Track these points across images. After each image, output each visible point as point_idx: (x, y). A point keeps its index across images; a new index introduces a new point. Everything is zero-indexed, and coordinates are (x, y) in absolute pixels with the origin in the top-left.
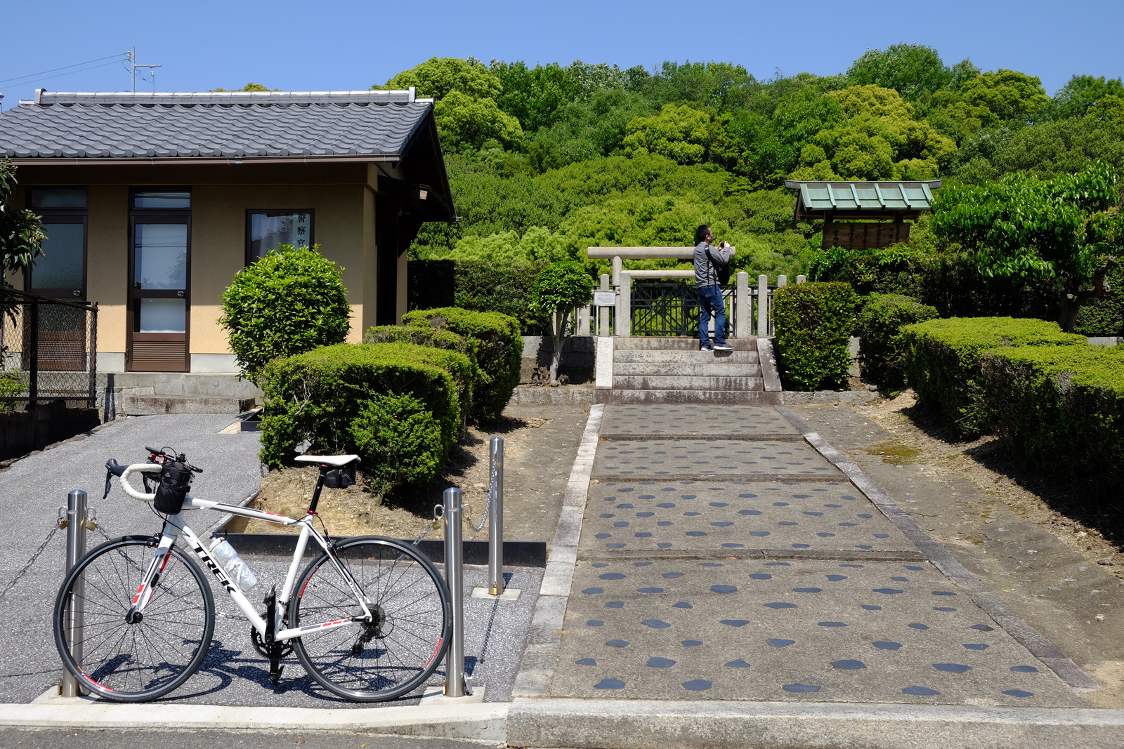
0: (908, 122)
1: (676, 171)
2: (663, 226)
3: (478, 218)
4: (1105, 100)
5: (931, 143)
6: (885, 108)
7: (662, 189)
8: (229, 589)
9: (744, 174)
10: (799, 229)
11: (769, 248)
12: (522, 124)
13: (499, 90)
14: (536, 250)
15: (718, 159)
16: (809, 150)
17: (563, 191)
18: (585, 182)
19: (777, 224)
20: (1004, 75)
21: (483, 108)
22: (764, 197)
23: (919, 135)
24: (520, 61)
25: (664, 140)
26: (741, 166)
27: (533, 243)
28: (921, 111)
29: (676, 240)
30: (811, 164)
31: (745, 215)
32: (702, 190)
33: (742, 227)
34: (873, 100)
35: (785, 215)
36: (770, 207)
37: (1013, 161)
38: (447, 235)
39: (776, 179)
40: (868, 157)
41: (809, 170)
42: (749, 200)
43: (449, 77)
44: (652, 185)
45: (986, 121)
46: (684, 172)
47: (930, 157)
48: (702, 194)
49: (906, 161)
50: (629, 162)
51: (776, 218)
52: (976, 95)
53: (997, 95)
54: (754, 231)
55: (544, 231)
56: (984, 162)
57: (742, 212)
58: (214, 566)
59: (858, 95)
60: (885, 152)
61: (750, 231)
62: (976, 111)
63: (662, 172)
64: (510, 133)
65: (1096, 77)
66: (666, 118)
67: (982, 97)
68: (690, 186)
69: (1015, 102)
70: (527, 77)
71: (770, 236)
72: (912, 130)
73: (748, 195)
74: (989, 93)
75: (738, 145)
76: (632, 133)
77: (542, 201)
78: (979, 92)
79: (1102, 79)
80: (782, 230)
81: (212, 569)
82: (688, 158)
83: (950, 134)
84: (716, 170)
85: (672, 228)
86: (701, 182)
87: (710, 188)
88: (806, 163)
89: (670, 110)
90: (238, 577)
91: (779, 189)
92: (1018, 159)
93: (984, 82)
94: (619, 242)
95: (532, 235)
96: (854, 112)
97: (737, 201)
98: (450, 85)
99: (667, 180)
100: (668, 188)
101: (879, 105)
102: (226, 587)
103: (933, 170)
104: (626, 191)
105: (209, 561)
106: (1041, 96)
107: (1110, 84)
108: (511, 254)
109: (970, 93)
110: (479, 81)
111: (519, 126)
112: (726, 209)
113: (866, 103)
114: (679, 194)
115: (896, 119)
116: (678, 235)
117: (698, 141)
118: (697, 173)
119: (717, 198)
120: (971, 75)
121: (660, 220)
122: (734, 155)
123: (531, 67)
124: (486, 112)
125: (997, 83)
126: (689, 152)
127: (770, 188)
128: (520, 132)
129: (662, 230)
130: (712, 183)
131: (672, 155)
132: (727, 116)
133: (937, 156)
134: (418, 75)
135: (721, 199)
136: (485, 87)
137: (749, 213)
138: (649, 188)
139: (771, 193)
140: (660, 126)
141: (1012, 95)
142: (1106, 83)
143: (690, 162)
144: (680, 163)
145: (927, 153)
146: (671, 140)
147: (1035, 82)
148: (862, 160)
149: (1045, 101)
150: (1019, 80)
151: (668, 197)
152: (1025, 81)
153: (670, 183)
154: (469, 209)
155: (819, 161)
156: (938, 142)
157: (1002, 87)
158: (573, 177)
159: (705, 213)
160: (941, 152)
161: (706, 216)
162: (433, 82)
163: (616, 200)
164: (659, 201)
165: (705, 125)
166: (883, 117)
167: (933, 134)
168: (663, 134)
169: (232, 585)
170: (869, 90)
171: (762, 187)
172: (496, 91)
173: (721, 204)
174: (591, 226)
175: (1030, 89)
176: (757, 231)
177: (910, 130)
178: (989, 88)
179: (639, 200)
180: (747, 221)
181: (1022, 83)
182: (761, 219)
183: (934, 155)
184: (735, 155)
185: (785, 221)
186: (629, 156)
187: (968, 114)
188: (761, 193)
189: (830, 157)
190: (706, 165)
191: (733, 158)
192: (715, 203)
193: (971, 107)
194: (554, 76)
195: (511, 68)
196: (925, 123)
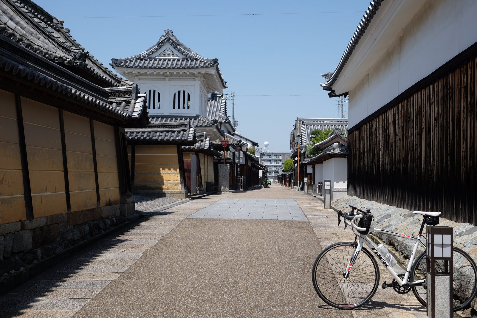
8: (386, 266)
58: (380, 256)
81: (379, 257)
90: (391, 260)
102: (385, 264)
105: (378, 254)
169: (387, 264)
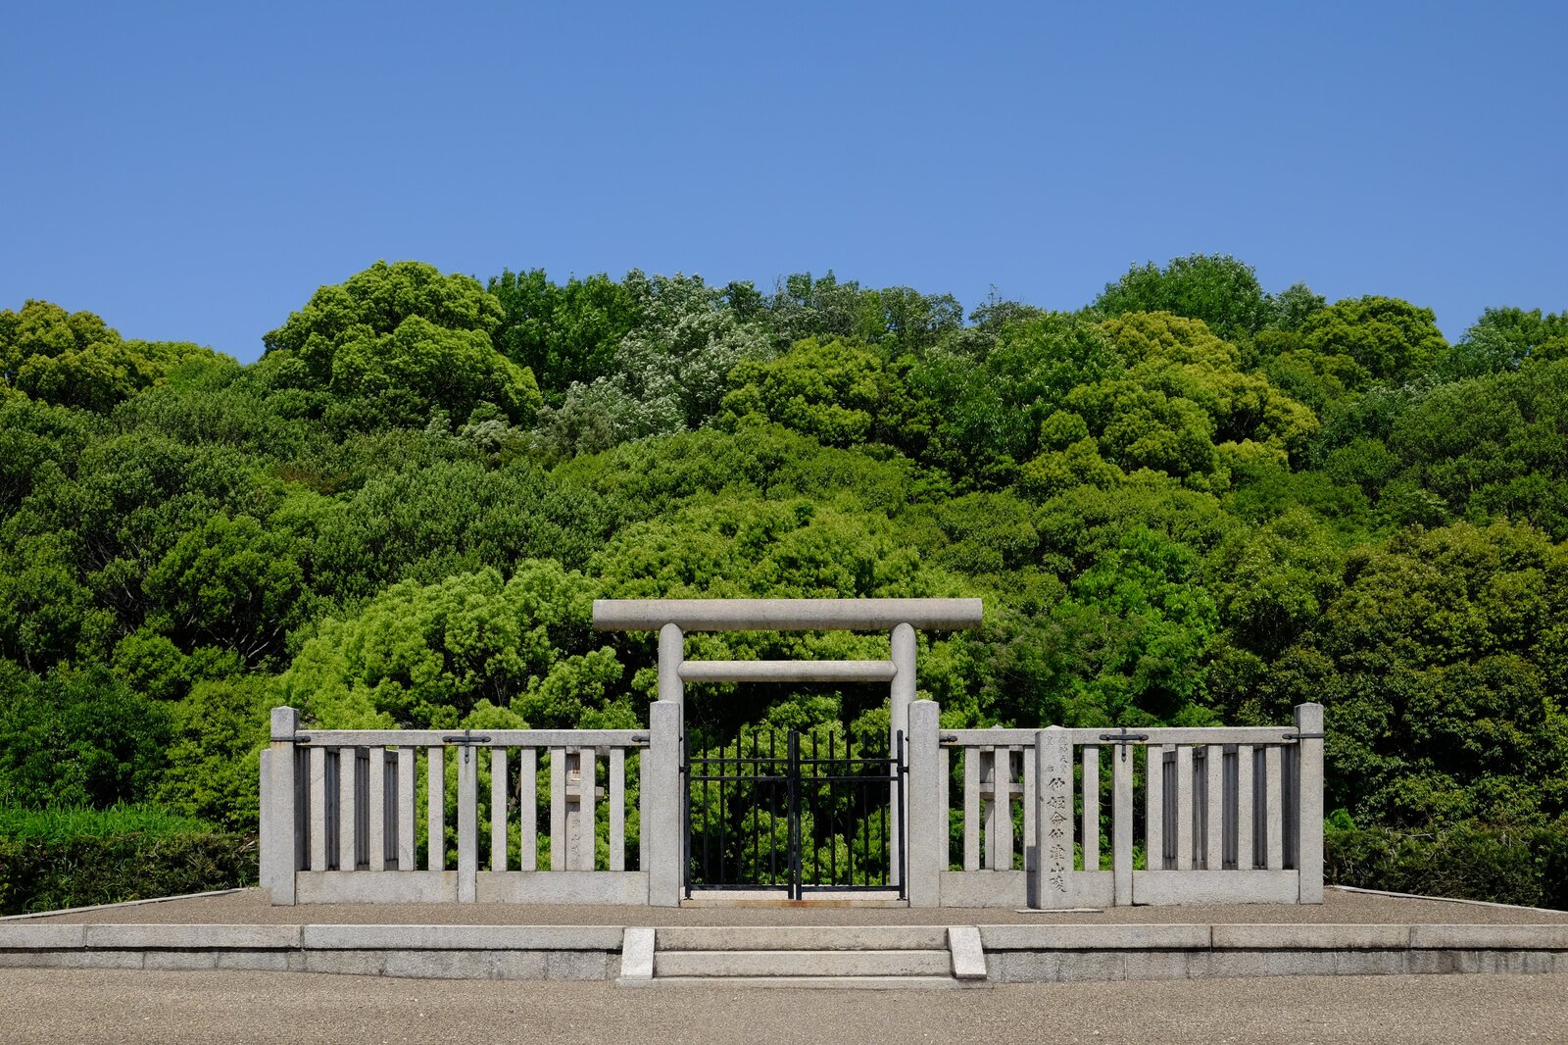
0: (1233, 376)
1: (815, 455)
2: (794, 554)
3: (431, 542)
4: (1548, 345)
5: (1275, 412)
6: (1191, 350)
7: (788, 488)
9: (940, 464)
10: (1048, 564)
11: (997, 600)
12: (539, 379)
13: (499, 317)
14: (534, 604)
15: (893, 436)
16: (1059, 421)
17: (603, 492)
18: (646, 473)
19: (1008, 554)
20: (1375, 304)
21: (466, 345)
22: (980, 505)
23: (1251, 400)
24: (538, 269)
25: (801, 398)
26: (936, 451)
27: (529, 589)
28: (1249, 357)
29: (821, 583)
30: (1061, 446)
31: (945, 539)
32: (864, 491)
33: (941, 560)
34: (1168, 335)
35: (1022, 539)
36: (994, 523)
37: (1430, 445)
38: (370, 575)
39: (998, 473)
40: (1170, 433)
41: (1058, 456)
42: (953, 511)
43: (408, 292)
44: (770, 479)
45: (1350, 379)
46: (828, 458)
47: (1273, 437)
48: (865, 499)
49: (1232, 444)
50: (729, 440)
51: (1005, 544)
52: (1330, 336)
53: (1367, 336)
54: (965, 569)
55: (551, 567)
56: (1377, 446)
57: (941, 534)
59: (1140, 327)
60: (1201, 427)
61: (958, 568)
62: (1332, 362)
63: (790, 456)
64: (519, 392)
65: (1526, 309)
66: (803, 359)
67: (1341, 338)
68: (842, 482)
69: (1399, 347)
70: (549, 296)
71: (996, 578)
72: (1240, 390)
73: (948, 501)
74: (1355, 332)
75: (929, 410)
76: (740, 386)
77: (562, 509)
78: (1336, 330)
79: (1537, 313)
80: (1016, 567)
82: (843, 434)
83: (1303, 399)
84: (890, 455)
85: (811, 560)
86: (864, 477)
87: (880, 487)
88: (1052, 444)
89: (807, 347)
91: (1009, 490)
92: (1438, 439)
93: (1340, 314)
94: (704, 586)
95: (527, 575)
96: (1135, 356)
97: (930, 512)
98: (409, 308)
99: (800, 471)
100: (801, 487)
101: (1179, 345)
103: (1280, 461)
104: (722, 491)
106: (1437, 339)
107: (1552, 319)
108: (484, 612)
109: (1318, 333)
110: (462, 301)
111: (535, 384)
112: (910, 527)
113: (1156, 341)
114: (821, 497)
115: (1210, 371)
116: (825, 572)
117: (860, 402)
118: (857, 460)
119: (894, 506)
120: (1314, 305)
121: (788, 544)
122: (922, 428)
123: (559, 279)
124: (475, 352)
125: (1362, 318)
126: (844, 422)
127: (992, 489)
128: (535, 394)
129: (792, 563)
130: (883, 478)
131: (810, 428)
132: (906, 360)
133: (1286, 435)
134: (351, 290)
135: (900, 510)
136: (474, 312)
137: (954, 535)
138: (764, 485)
139: (994, 498)
140: (793, 375)
141: (1392, 337)
142: (1544, 317)
143: (842, 440)
144: (825, 443)
145: (1267, 430)
146: (813, 400)
147: (1427, 317)
148: (1159, 439)
149: (1445, 347)
150: (1399, 311)
151: (800, 500)
152: (1410, 314)
153: (805, 478)
154: (416, 525)
155: (1077, 439)
156: (1288, 411)
157: (1374, 323)
158: (626, 467)
159: (872, 533)
160: (1292, 429)
161: (876, 538)
162: (377, 301)
163: (702, 509)
164: (784, 509)
165: (873, 375)
166: (1187, 366)
167: (1275, 396)
168: (799, 390)
170: (1159, 320)
171: (973, 488)
172: (494, 319)
173: (900, 518)
174: (649, 556)
175: (1419, 328)
176: (970, 568)
177: (1236, 390)
178: (1350, 324)
179: (746, 507)
180: (951, 548)
181: (1406, 318)
182: (976, 545)
183: (1279, 435)
184: (925, 429)
185: (1023, 549)
186: (731, 429)
187: (1318, 369)
188: (974, 497)
189: (1097, 432)
190: (871, 446)
191: (920, 434)
192: (891, 515)
193: (1321, 357)
194: (598, 295)
195: (520, 282)
196: (1258, 379)
